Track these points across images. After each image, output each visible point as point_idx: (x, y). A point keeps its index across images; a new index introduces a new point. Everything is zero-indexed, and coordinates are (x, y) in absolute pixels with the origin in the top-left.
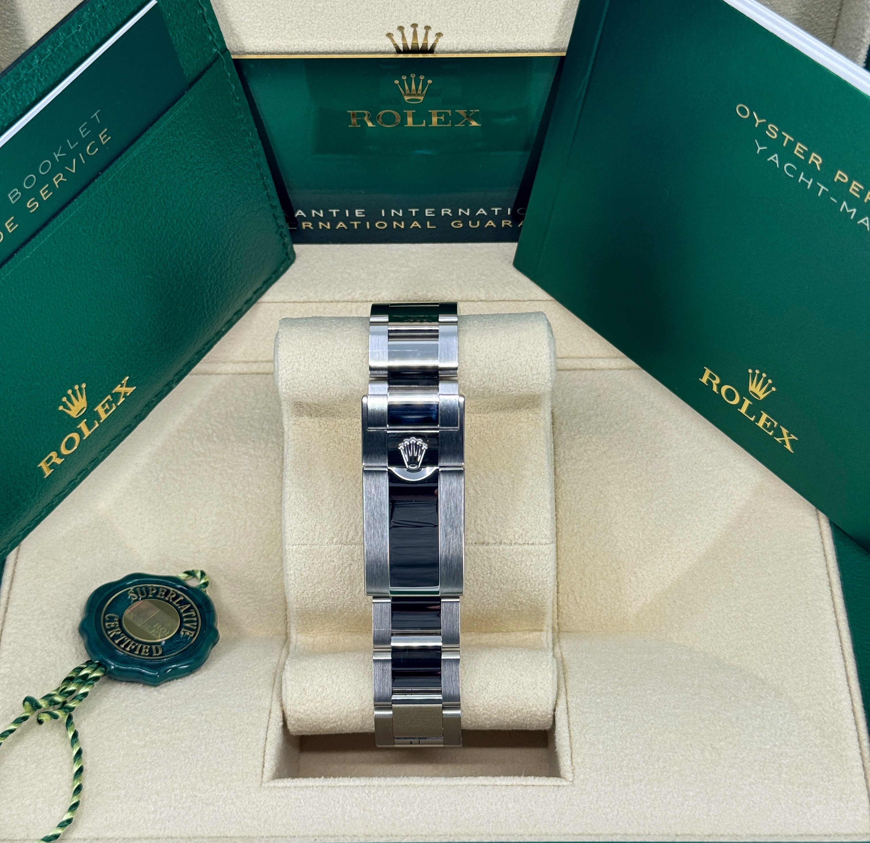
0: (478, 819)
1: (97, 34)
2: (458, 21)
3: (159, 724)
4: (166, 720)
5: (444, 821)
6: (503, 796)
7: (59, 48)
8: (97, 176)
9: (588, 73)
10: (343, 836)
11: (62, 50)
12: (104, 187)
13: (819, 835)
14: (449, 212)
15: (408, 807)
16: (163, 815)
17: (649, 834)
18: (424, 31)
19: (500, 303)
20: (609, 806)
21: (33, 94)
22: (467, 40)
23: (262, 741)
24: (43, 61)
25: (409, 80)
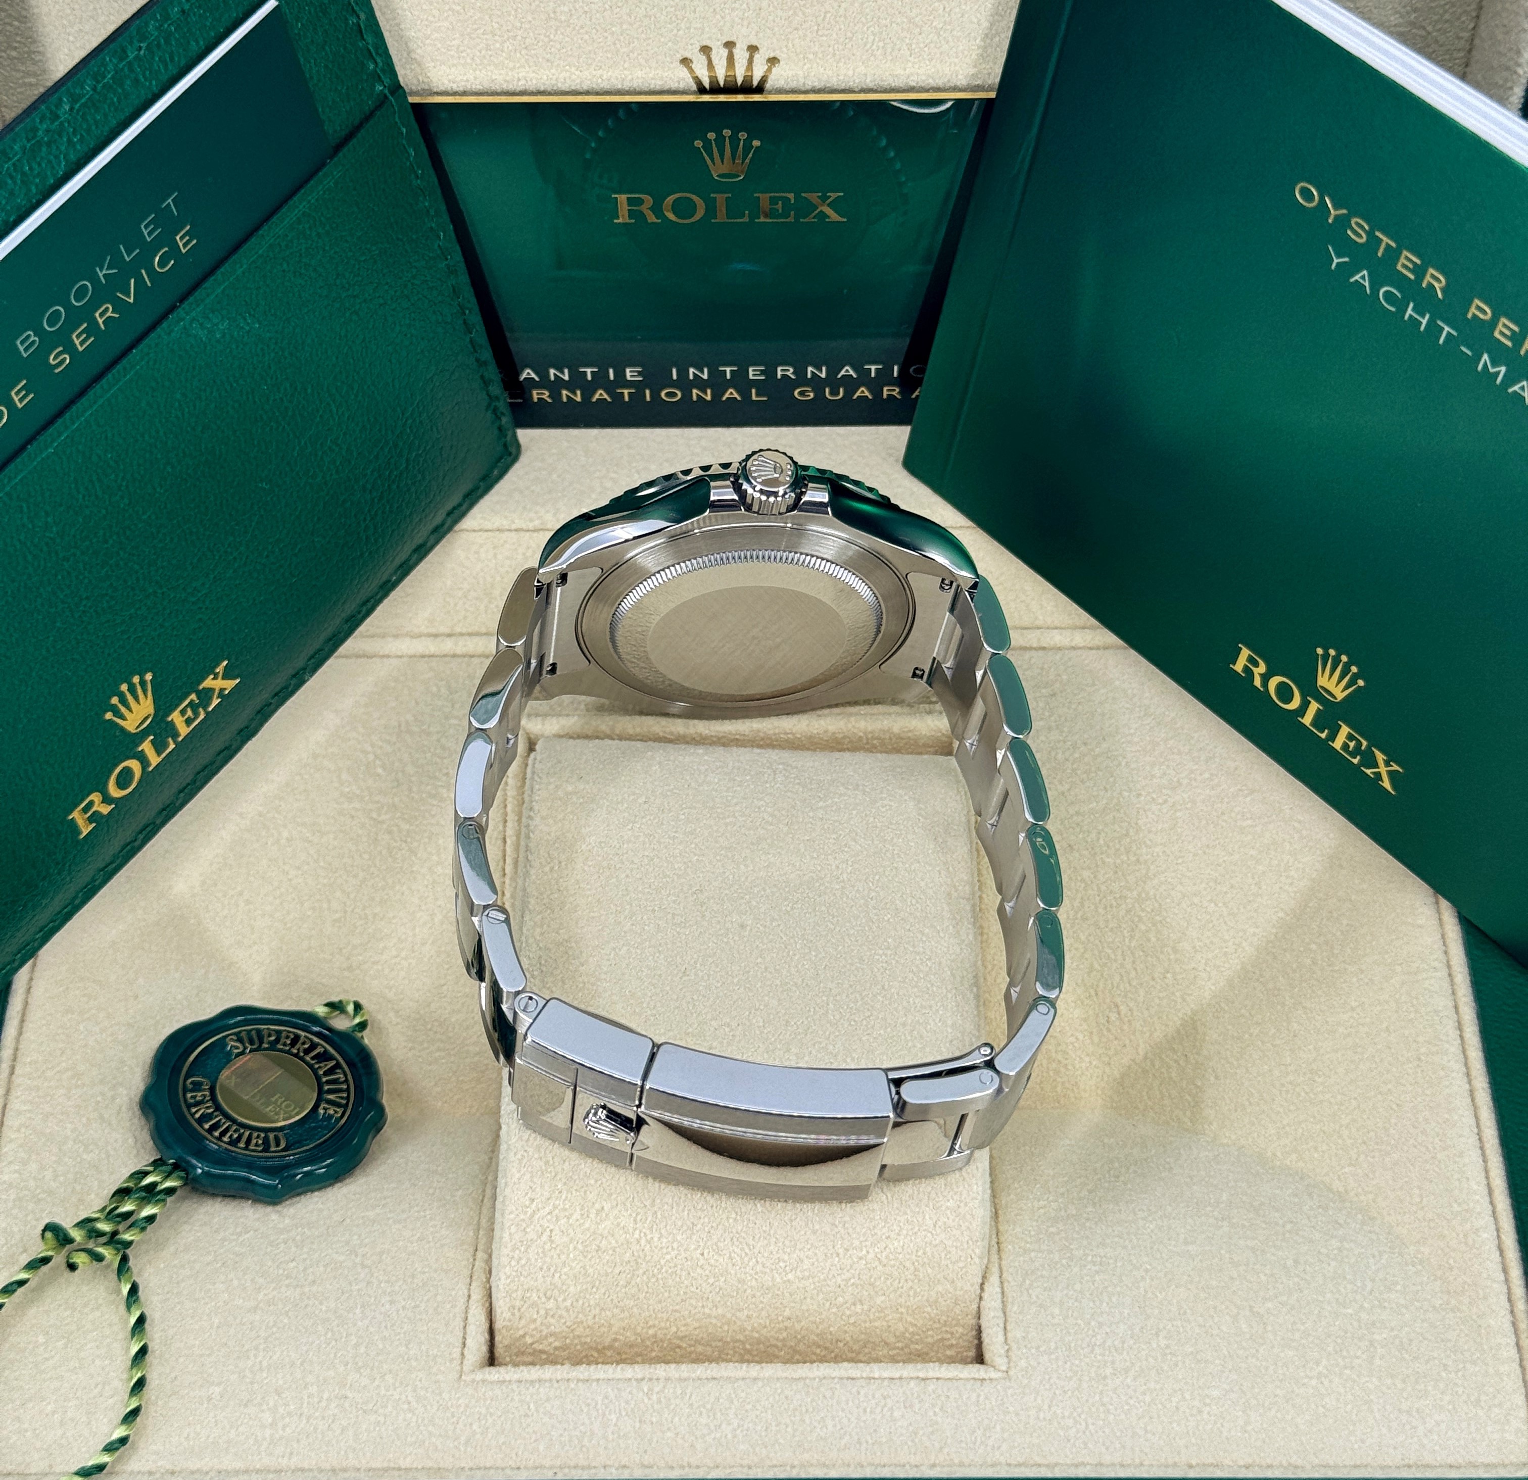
0: (841, 1438)
1: (172, 59)
2: (805, 36)
3: (281, 1271)
4: (293, 1264)
5: (782, 1441)
6: (884, 1396)
7: (105, 85)
8: (173, 308)
9: (1035, 130)
10: (605, 1467)
11: (111, 87)
12: (185, 327)
13: (1440, 1466)
14: (790, 372)
15: (719, 1416)
16: (288, 1431)
18: (747, 55)
20: (1071, 1414)
21: (59, 164)
22: (822, 70)
23: (462, 1301)
24: (77, 106)
25: (720, 139)
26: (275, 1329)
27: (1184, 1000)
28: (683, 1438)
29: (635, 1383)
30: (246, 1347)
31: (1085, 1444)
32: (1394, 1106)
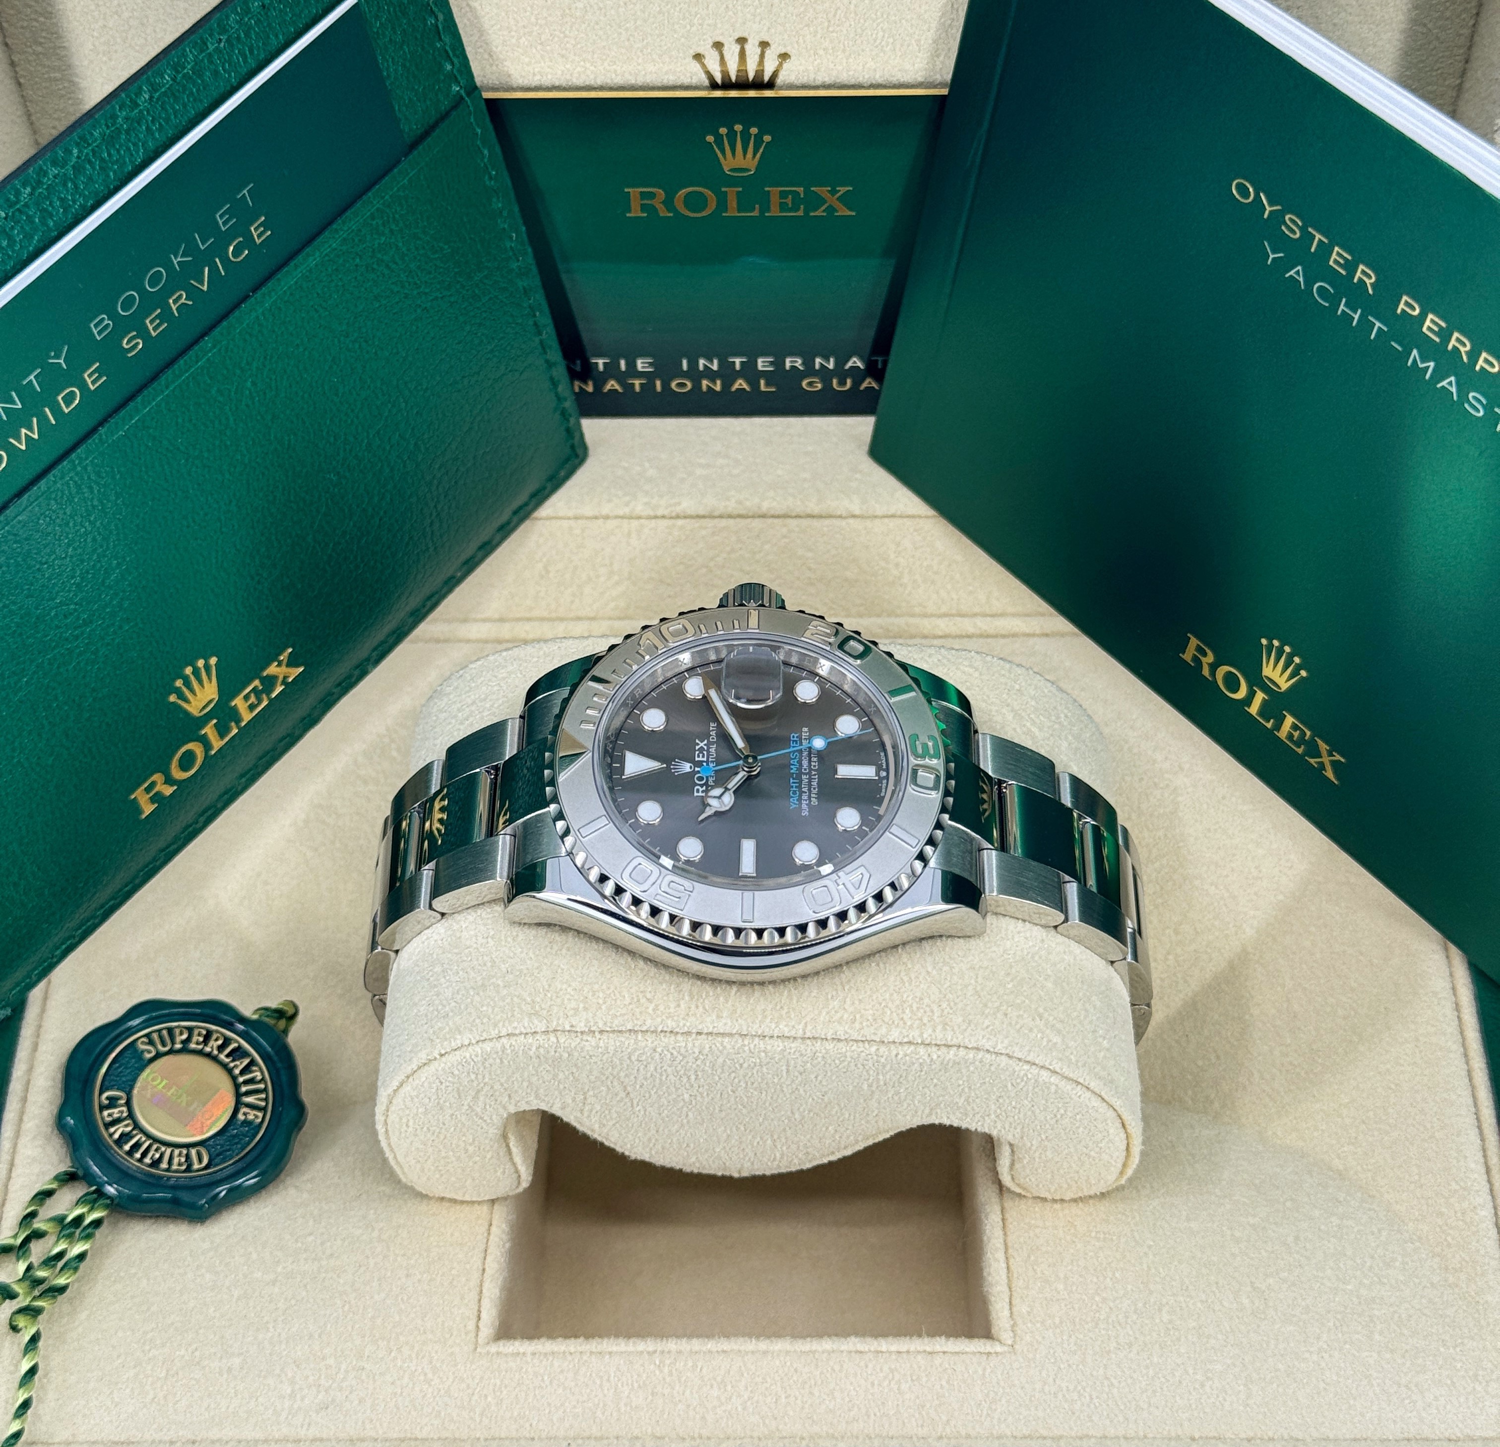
0: (850, 1410)
1: (251, 52)
2: (816, 32)
3: (299, 1245)
4: (310, 1239)
5: (791, 1413)
6: (892, 1370)
7: (184, 76)
8: (246, 298)
9: (986, 125)
10: (617, 1438)
11: (191, 78)
12: (257, 317)
13: (1439, 1440)
14: (799, 363)
15: (729, 1388)
16: (307, 1401)
17: (1145, 1437)
18: (758, 51)
19: (886, 520)
20: (1076, 1387)
21: (137, 152)
22: (831, 66)
23: (476, 1275)
24: (156, 95)
25: (732, 135)
26: (293, 1302)
27: (1186, 981)
28: (694, 1409)
29: (647, 1356)
30: (266, 1319)
31: (1089, 1417)
32: (1393, 1086)
